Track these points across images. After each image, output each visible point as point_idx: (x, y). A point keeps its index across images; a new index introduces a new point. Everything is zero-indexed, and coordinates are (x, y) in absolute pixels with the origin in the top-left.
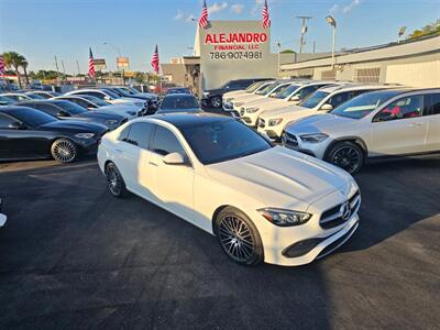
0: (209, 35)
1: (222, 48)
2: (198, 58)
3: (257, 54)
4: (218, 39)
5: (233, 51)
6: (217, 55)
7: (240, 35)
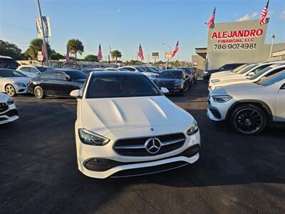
0: (215, 33)
1: (224, 41)
2: (206, 49)
3: (252, 45)
4: (221, 35)
5: (232, 43)
6: (220, 47)
7: (240, 32)
